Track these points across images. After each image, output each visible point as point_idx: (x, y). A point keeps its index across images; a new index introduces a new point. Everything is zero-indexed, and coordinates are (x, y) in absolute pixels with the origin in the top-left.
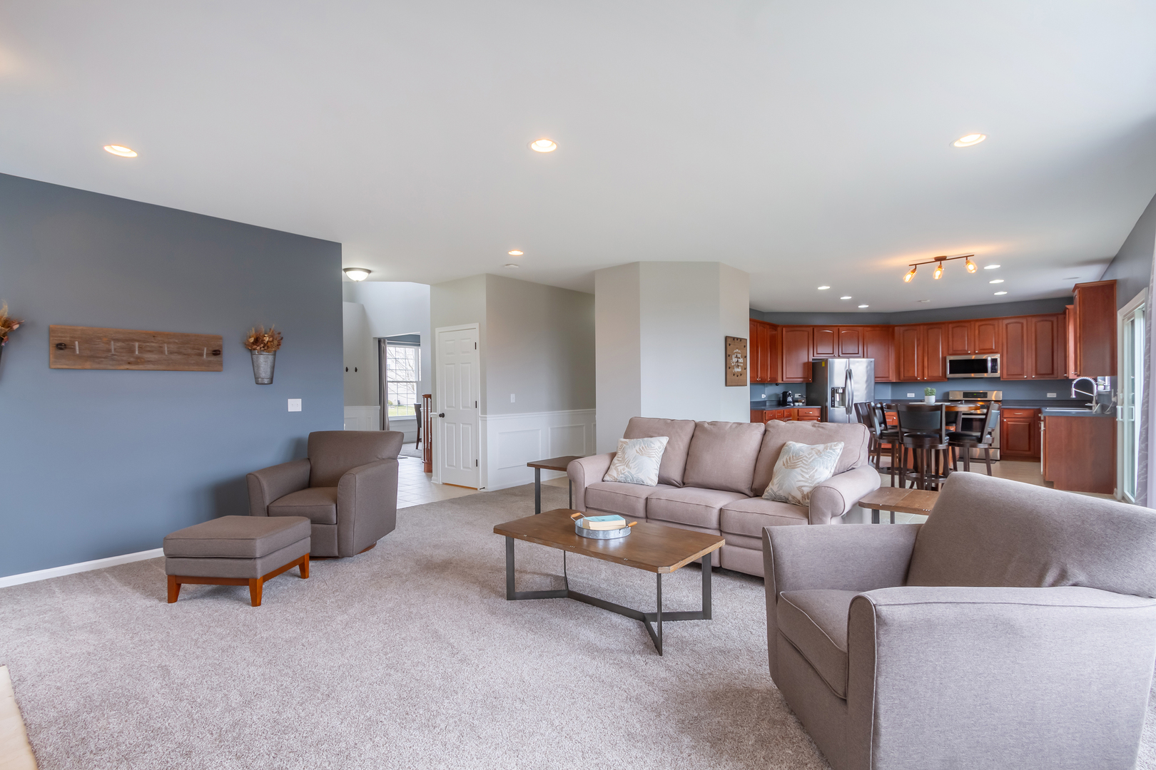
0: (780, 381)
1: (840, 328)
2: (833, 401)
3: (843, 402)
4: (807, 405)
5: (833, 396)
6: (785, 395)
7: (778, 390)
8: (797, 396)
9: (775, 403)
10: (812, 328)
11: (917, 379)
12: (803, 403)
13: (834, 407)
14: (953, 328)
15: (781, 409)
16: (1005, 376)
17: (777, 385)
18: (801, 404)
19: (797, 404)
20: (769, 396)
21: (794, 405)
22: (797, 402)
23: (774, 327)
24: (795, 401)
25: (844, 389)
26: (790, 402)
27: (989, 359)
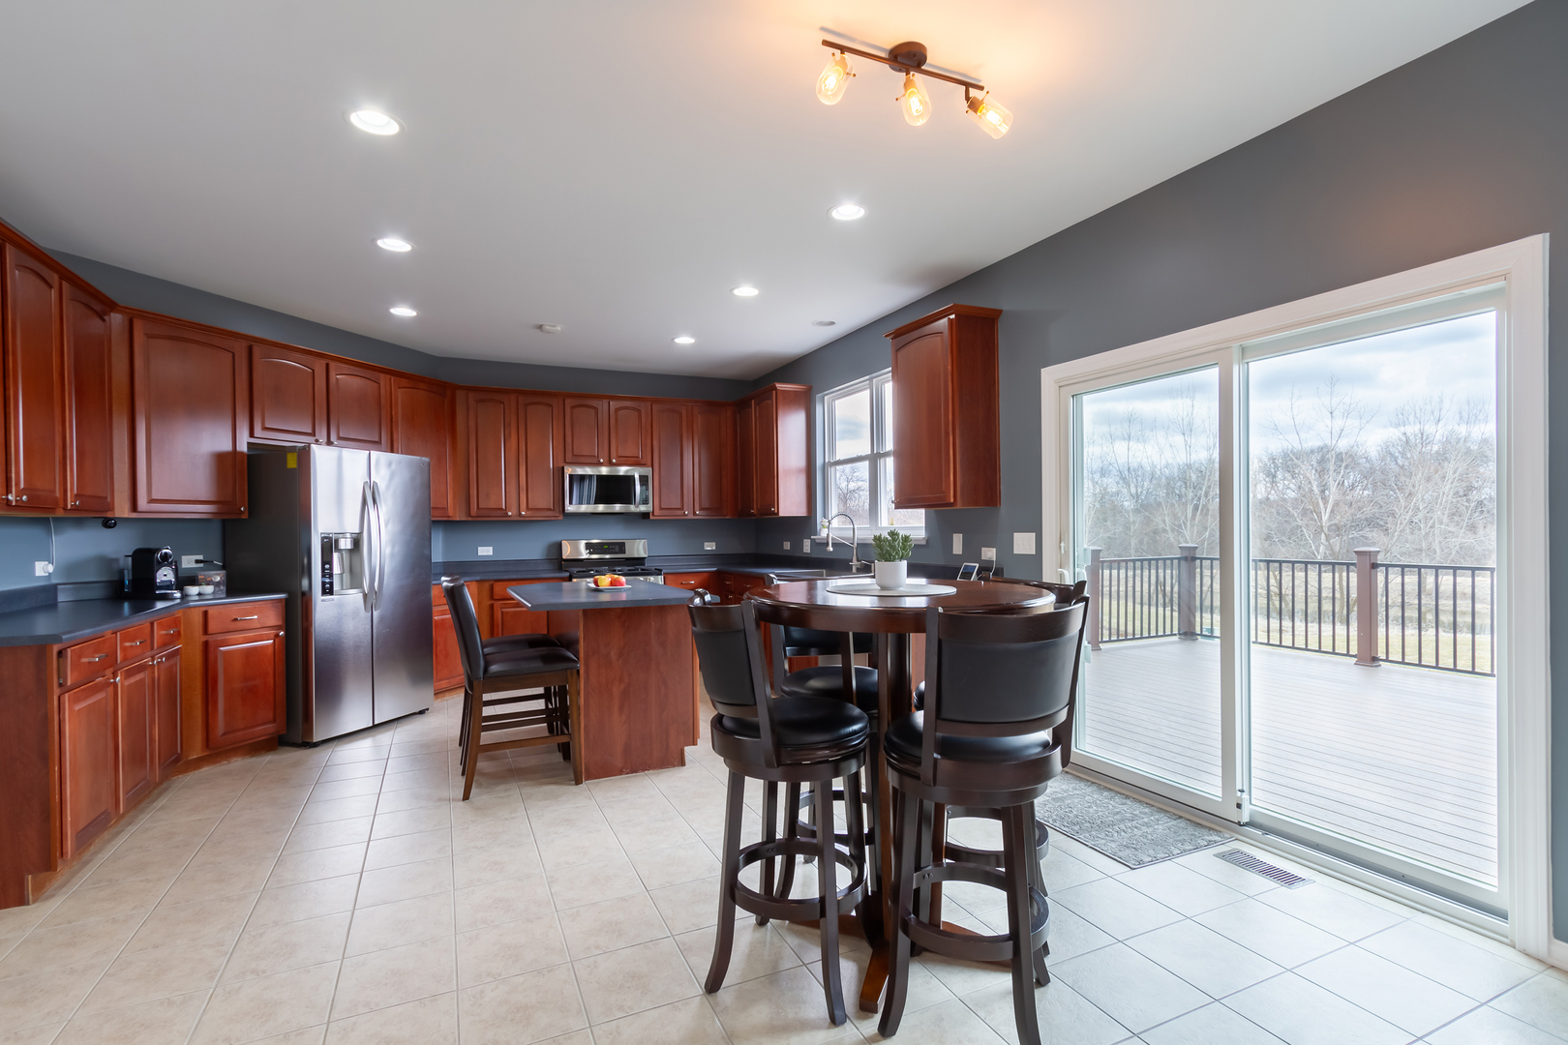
0: (122, 509)
1: (333, 365)
2: (327, 573)
3: (355, 579)
4: (230, 593)
5: (327, 560)
6: (145, 561)
7: (116, 546)
8: (188, 562)
9: (97, 593)
10: (245, 344)
11: (506, 515)
12: (217, 584)
13: (331, 592)
14: (573, 407)
15: (127, 615)
16: (657, 512)
17: (108, 523)
18: (209, 589)
19: (193, 590)
20: (70, 568)
21: (184, 596)
22: (193, 581)
23: (100, 303)
24: (184, 580)
25: (357, 542)
26: (168, 586)
27: (637, 476)
